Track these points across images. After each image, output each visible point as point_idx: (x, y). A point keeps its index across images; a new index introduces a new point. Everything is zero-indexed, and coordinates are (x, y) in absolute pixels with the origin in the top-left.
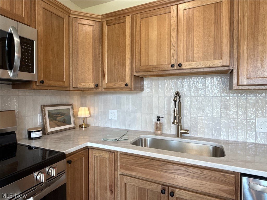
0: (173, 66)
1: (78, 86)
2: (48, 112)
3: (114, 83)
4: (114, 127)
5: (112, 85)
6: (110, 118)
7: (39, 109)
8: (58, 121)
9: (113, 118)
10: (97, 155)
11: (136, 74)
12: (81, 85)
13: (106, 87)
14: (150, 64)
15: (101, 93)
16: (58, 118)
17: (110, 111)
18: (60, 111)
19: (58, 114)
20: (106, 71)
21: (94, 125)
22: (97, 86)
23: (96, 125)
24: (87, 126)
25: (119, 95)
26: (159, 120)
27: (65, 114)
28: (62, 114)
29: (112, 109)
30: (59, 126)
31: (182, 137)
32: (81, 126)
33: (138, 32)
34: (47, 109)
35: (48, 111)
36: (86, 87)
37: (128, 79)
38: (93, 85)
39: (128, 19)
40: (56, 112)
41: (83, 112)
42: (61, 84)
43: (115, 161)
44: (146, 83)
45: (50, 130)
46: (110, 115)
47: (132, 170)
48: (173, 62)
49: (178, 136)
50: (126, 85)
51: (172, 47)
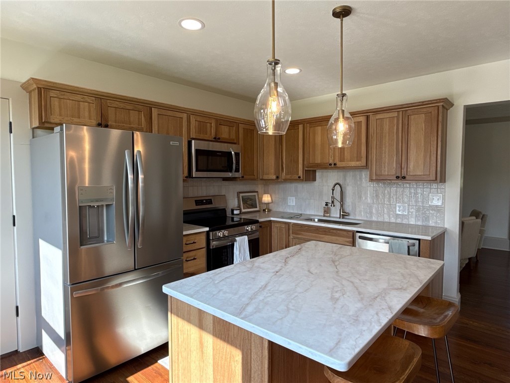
0: (330, 165)
1: (264, 178)
2: (242, 197)
3: (290, 176)
4: (292, 212)
5: (288, 177)
6: (289, 204)
7: (236, 194)
8: (248, 204)
9: (291, 204)
10: (277, 226)
11: (306, 169)
12: (265, 177)
13: (284, 178)
14: (316, 162)
15: (281, 182)
16: (248, 202)
17: (289, 198)
18: (250, 197)
19: (248, 199)
20: (284, 166)
21: (275, 210)
22: (278, 177)
23: (277, 210)
24: (269, 211)
25: (296, 184)
26: (327, 205)
27: (253, 199)
28: (251, 200)
29: (291, 196)
30: (249, 208)
31: (343, 218)
32: (264, 210)
33: (308, 137)
34: (241, 195)
36: (270, 178)
37: (300, 173)
38: (274, 177)
39: (301, 127)
40: (246, 197)
41: (266, 198)
42: (252, 177)
43: (289, 229)
44: (318, 174)
45: (243, 211)
46: (289, 201)
47: (299, 234)
48: (331, 161)
49: (340, 218)
50: (299, 177)
51: (330, 151)
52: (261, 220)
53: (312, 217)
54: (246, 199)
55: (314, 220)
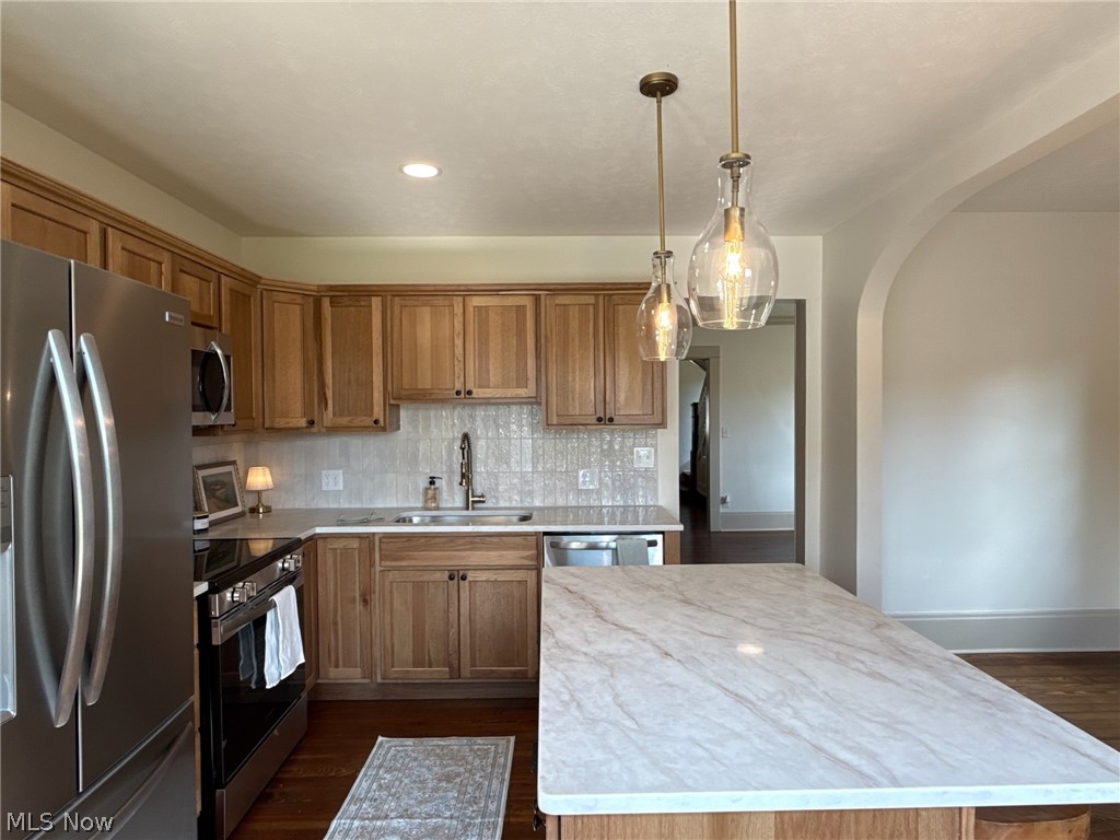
0: (458, 393)
1: (276, 426)
2: (204, 481)
3: (348, 418)
4: (335, 506)
5: (344, 421)
6: (324, 489)
8: (218, 498)
9: (331, 487)
10: (335, 546)
11: (392, 402)
12: (281, 423)
13: (329, 425)
14: (420, 387)
15: (319, 434)
16: (218, 493)
17: (324, 472)
18: (220, 478)
19: (216, 483)
20: (329, 394)
22: (311, 423)
24: (268, 510)
25: (344, 439)
26: (432, 483)
27: (226, 484)
28: (223, 485)
29: (329, 469)
30: (222, 509)
31: (473, 509)
32: (255, 511)
33: (396, 329)
34: (202, 473)
35: (203, 477)
36: (291, 425)
37: (378, 412)
38: (303, 422)
39: (376, 302)
40: (213, 480)
41: (259, 478)
42: (249, 423)
44: (405, 414)
46: (324, 480)
47: (402, 559)
48: (458, 386)
49: (467, 509)
50: (375, 421)
51: (456, 363)
52: (303, 536)
53: (404, 515)
54: (212, 484)
55: (411, 521)
